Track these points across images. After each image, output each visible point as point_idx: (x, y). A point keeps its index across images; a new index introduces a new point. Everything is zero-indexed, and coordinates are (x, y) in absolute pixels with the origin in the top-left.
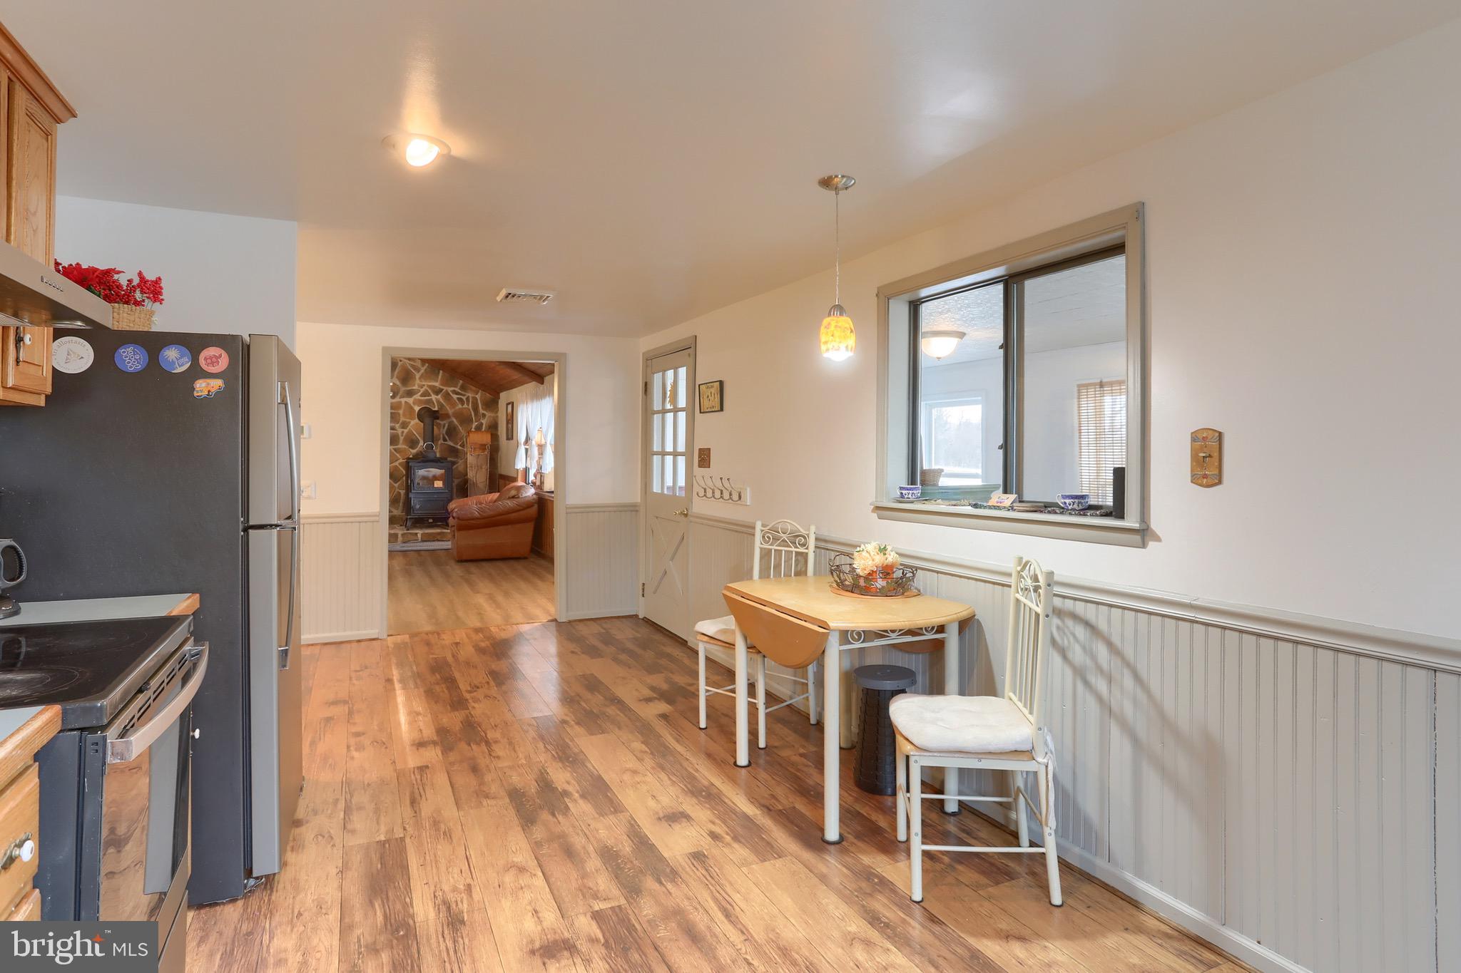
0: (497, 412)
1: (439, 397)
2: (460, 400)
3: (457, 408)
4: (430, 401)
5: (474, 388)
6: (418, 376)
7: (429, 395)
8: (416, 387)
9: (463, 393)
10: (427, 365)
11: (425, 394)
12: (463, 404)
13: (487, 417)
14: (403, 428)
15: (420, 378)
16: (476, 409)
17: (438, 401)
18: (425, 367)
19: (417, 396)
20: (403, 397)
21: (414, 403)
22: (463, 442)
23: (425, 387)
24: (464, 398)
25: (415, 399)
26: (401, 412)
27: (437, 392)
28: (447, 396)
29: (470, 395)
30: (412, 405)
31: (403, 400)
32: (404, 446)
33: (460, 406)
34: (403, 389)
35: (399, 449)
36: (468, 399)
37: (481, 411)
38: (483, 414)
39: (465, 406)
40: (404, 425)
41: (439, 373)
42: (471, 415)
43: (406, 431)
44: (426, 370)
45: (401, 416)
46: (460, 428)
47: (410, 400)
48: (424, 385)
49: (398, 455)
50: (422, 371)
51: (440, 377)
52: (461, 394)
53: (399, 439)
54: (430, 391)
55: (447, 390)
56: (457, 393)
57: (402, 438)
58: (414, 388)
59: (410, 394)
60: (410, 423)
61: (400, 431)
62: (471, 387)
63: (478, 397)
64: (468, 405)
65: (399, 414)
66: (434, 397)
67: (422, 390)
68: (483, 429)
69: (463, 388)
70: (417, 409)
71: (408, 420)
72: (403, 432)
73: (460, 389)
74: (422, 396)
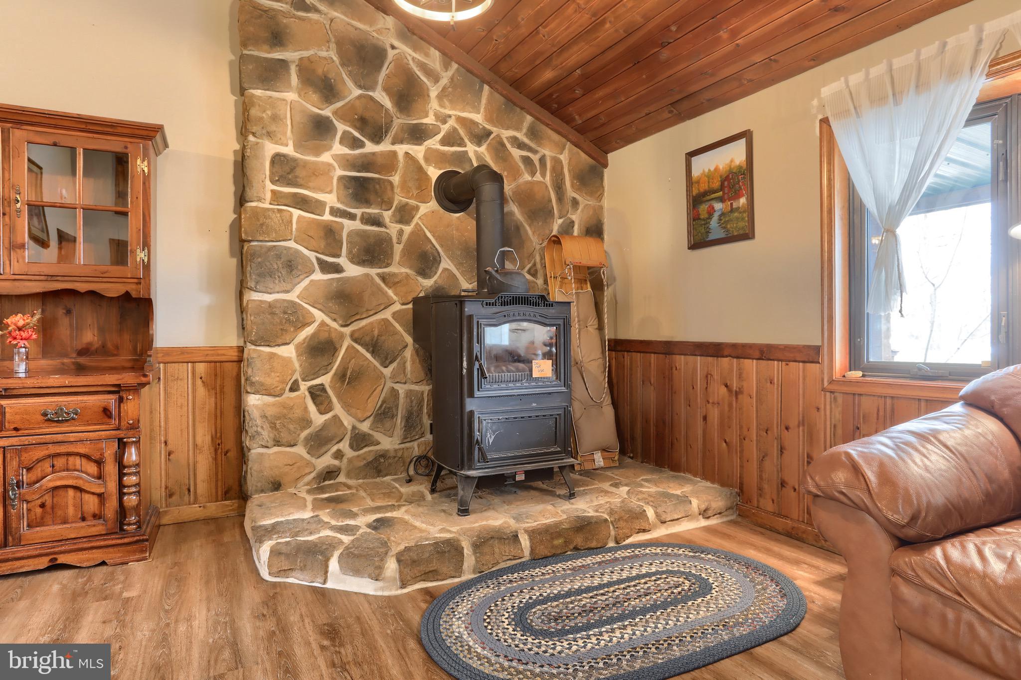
0: (600, 197)
1: (483, 149)
2: (527, 161)
3: (521, 181)
4: (462, 157)
5: (555, 137)
6: (434, 93)
7: (462, 144)
8: (430, 120)
9: (533, 145)
10: (455, 66)
11: (451, 139)
12: (533, 174)
13: (581, 207)
14: (400, 221)
15: (440, 97)
16: (559, 188)
17: (479, 157)
18: (450, 73)
19: (433, 143)
20: (401, 142)
21: (426, 159)
22: (535, 265)
23: (452, 122)
24: (535, 158)
25: (428, 150)
26: (396, 179)
27: (480, 137)
28: (499, 149)
29: (547, 152)
30: (422, 162)
31: (401, 149)
32: (404, 270)
33: (527, 177)
34: (399, 121)
35: (389, 274)
36: (542, 160)
37: (570, 192)
38: (574, 199)
39: (538, 177)
40: (404, 215)
41: (481, 89)
42: (550, 201)
43: (408, 229)
44: (452, 79)
45: (397, 190)
46: (530, 232)
47: (418, 151)
48: (450, 116)
49: (390, 292)
50: (444, 81)
51: (484, 101)
52: (530, 149)
53: (392, 247)
54: (462, 132)
55: (498, 136)
56: (521, 146)
57: (398, 249)
58: (425, 121)
59: (418, 134)
60: (417, 208)
61: (393, 229)
62: (550, 132)
63: (564, 158)
64: (543, 175)
65: (391, 183)
66: (471, 149)
67: (445, 128)
68: (576, 233)
69: (533, 133)
70: (434, 173)
71: (412, 202)
72: (401, 232)
73: (526, 134)
74: (444, 142)
